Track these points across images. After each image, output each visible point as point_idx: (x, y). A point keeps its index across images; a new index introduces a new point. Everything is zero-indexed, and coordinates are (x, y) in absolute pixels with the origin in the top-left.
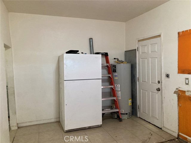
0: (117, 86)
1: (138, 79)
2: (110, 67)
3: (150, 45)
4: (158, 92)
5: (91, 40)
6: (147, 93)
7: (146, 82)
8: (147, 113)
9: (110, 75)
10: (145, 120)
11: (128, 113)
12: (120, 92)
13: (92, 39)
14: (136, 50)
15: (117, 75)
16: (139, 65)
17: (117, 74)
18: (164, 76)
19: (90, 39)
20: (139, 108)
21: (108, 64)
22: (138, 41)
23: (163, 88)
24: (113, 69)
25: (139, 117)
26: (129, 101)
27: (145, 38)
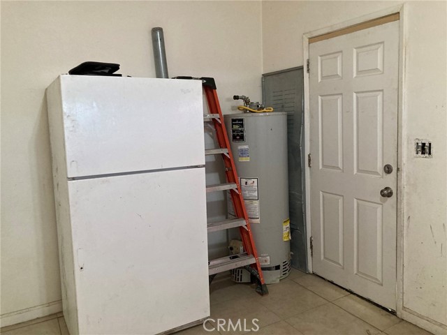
0: (246, 183)
1: (310, 160)
2: (223, 126)
3: (355, 50)
4: (384, 202)
5: (157, 34)
6: (341, 201)
7: (338, 168)
8: (341, 262)
9: (225, 151)
10: (332, 283)
11: (282, 265)
12: (256, 203)
13: (161, 30)
14: (301, 68)
15: (246, 150)
16: (311, 117)
17: (246, 147)
18: (408, 150)
19: (155, 30)
20: (311, 247)
21: (216, 116)
22: (309, 39)
23: (406, 189)
24: (233, 131)
25: (314, 274)
26: (284, 227)
27: (336, 28)
